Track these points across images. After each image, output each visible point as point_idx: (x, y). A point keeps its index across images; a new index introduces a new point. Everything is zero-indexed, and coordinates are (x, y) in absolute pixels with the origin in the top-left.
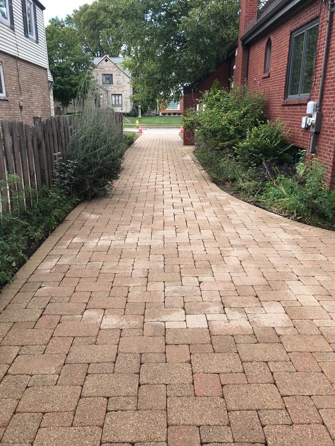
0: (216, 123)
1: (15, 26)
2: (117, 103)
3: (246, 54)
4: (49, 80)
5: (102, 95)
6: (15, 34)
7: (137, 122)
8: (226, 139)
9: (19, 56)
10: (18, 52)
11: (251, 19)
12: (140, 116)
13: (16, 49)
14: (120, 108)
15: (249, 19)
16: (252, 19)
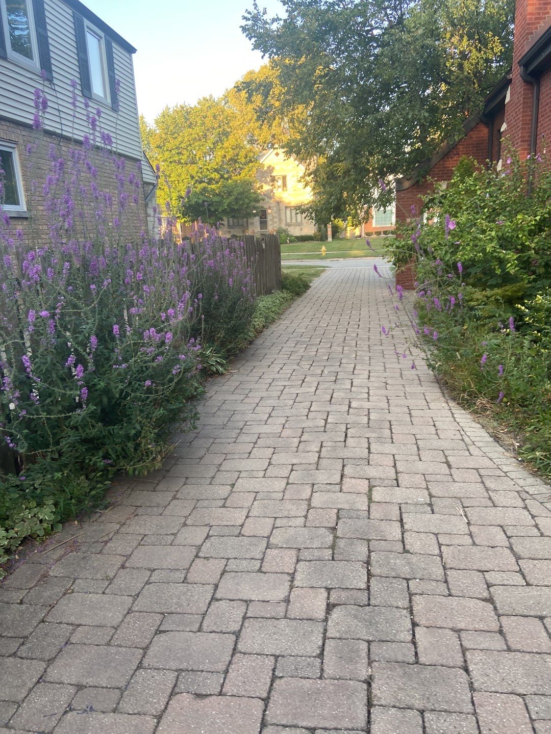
0: (468, 248)
1: (54, 75)
2: (294, 221)
3: (532, 93)
4: (145, 180)
5: (270, 208)
6: (54, 90)
7: (324, 248)
8: (492, 282)
9: (64, 133)
10: (62, 124)
11: (540, 18)
12: (330, 239)
13: (58, 120)
14: (298, 228)
15: (536, 19)
16: (545, 18)
